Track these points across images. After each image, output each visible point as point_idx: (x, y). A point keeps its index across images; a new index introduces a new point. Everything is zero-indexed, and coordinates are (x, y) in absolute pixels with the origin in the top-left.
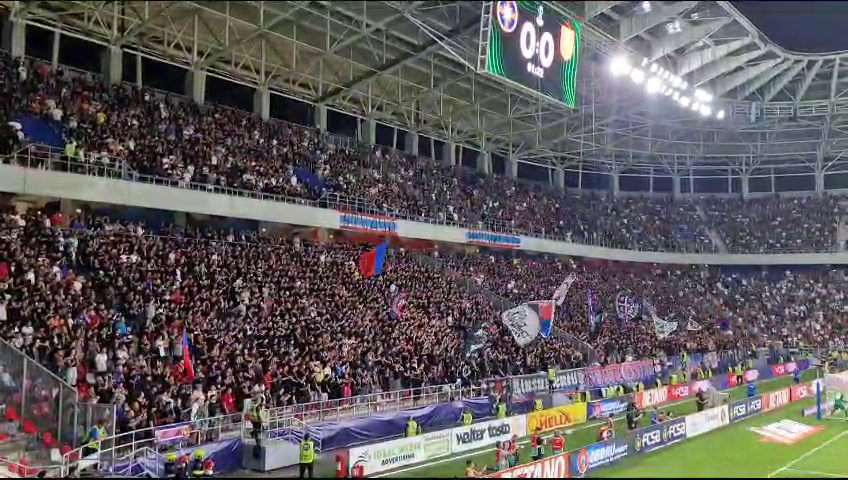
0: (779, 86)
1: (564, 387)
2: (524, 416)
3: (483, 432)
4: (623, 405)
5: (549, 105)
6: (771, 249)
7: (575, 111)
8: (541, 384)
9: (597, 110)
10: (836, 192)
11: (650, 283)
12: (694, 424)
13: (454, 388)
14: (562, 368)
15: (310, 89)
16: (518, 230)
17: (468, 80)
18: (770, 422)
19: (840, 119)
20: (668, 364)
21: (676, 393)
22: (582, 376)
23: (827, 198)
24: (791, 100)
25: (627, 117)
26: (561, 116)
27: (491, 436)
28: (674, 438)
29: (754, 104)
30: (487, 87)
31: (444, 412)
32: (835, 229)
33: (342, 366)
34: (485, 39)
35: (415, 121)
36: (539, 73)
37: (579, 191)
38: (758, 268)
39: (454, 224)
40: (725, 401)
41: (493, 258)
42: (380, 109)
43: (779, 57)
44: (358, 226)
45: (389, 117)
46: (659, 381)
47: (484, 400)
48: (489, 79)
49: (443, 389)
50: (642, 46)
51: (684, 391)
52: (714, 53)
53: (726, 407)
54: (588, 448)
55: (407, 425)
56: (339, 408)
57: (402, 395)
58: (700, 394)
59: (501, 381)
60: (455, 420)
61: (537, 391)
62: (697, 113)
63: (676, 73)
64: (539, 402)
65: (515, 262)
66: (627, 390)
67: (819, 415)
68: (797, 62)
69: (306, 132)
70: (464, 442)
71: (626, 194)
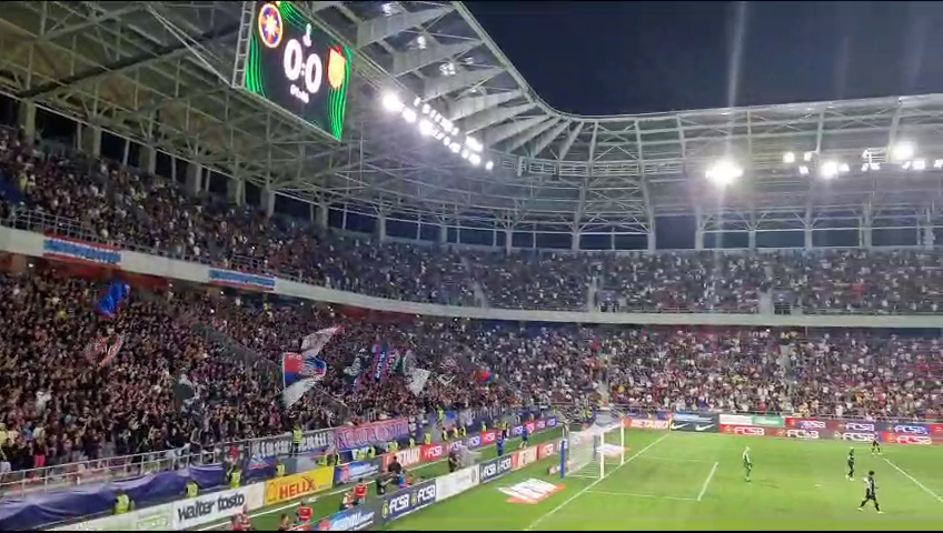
0: (545, 143)
1: (312, 450)
2: (262, 483)
3: (210, 505)
4: (373, 468)
5: (314, 134)
6: (529, 306)
7: (342, 145)
8: (284, 447)
9: (366, 146)
10: (590, 252)
11: (411, 335)
12: (444, 486)
13: (180, 453)
14: (312, 428)
15: (14, 81)
16: (270, 270)
17: (221, 94)
18: (518, 482)
19: (596, 182)
20: (424, 422)
21: (429, 452)
22: (331, 436)
23: (580, 257)
24: (554, 158)
25: (397, 157)
26: (326, 148)
27: (221, 508)
28: (423, 502)
29: (521, 158)
30: (243, 105)
31: (167, 482)
32: (587, 288)
33: (32, 429)
34: (243, 51)
35: (153, 132)
36: (305, 98)
37: (342, 232)
38: (515, 324)
39: (195, 259)
40: (477, 461)
41: (238, 302)
42: (108, 113)
43: (545, 114)
44: (69, 255)
45: (120, 124)
46: (412, 441)
47: (216, 466)
48: (245, 97)
49: (166, 455)
50: (415, 84)
51: (438, 451)
52: (486, 102)
53: (477, 467)
54: (331, 518)
55: (117, 501)
56: (24, 481)
57: (114, 462)
58: (452, 455)
59: (237, 445)
60: (178, 491)
61: (280, 455)
62: (467, 161)
63: (448, 117)
64: (281, 469)
65: (266, 306)
66: (379, 451)
67: (562, 472)
68: (561, 121)
69: (4, 132)
70: (186, 517)
71: (391, 239)
